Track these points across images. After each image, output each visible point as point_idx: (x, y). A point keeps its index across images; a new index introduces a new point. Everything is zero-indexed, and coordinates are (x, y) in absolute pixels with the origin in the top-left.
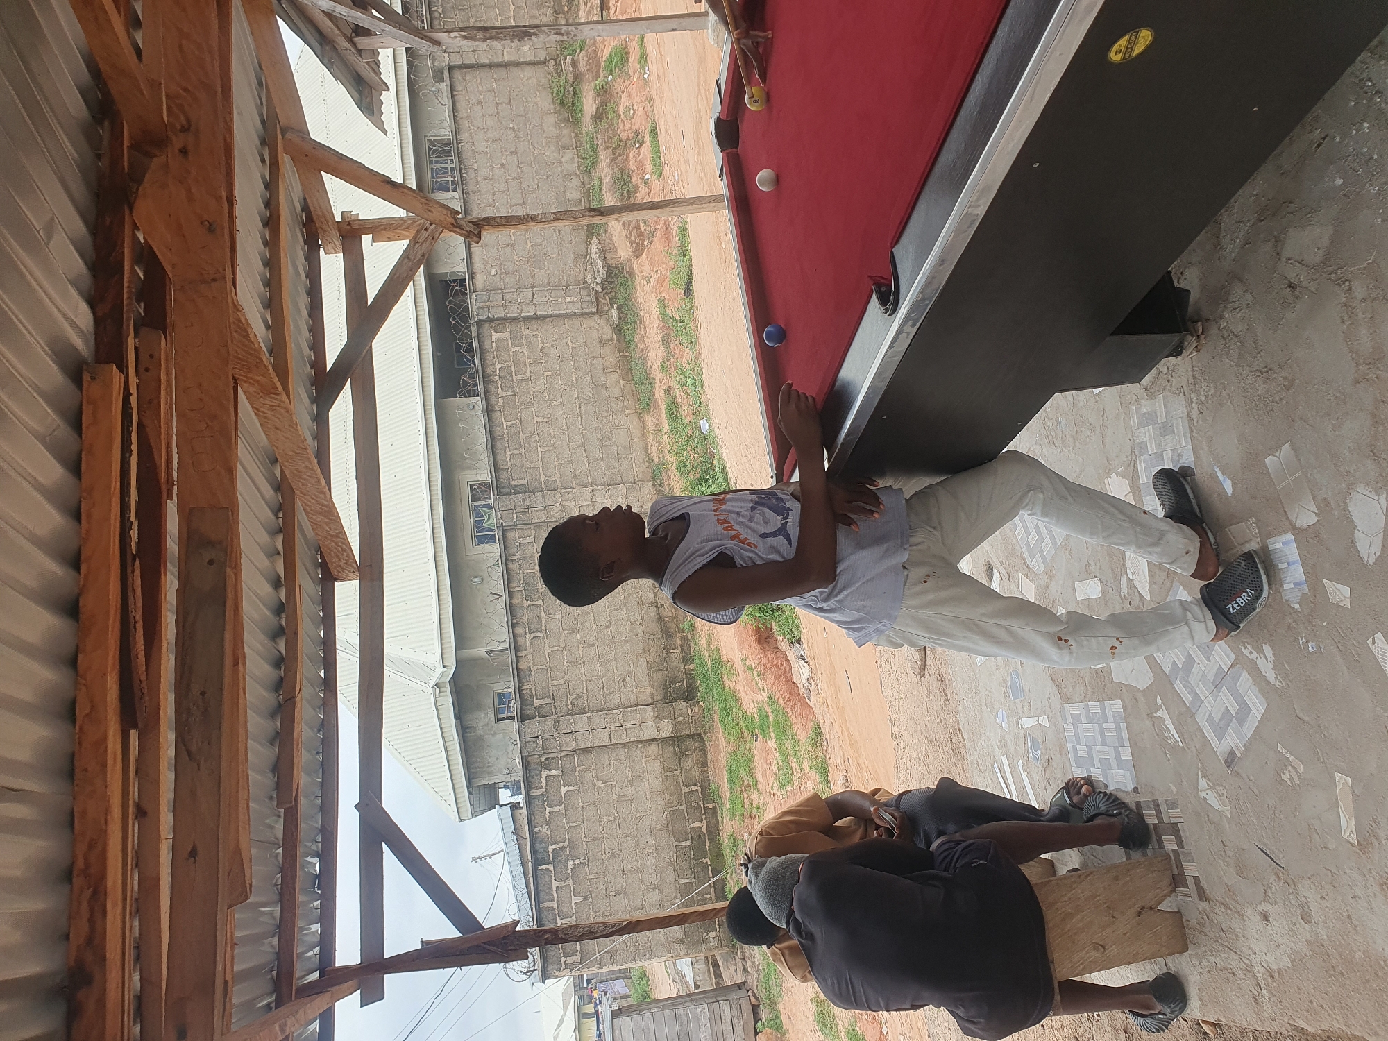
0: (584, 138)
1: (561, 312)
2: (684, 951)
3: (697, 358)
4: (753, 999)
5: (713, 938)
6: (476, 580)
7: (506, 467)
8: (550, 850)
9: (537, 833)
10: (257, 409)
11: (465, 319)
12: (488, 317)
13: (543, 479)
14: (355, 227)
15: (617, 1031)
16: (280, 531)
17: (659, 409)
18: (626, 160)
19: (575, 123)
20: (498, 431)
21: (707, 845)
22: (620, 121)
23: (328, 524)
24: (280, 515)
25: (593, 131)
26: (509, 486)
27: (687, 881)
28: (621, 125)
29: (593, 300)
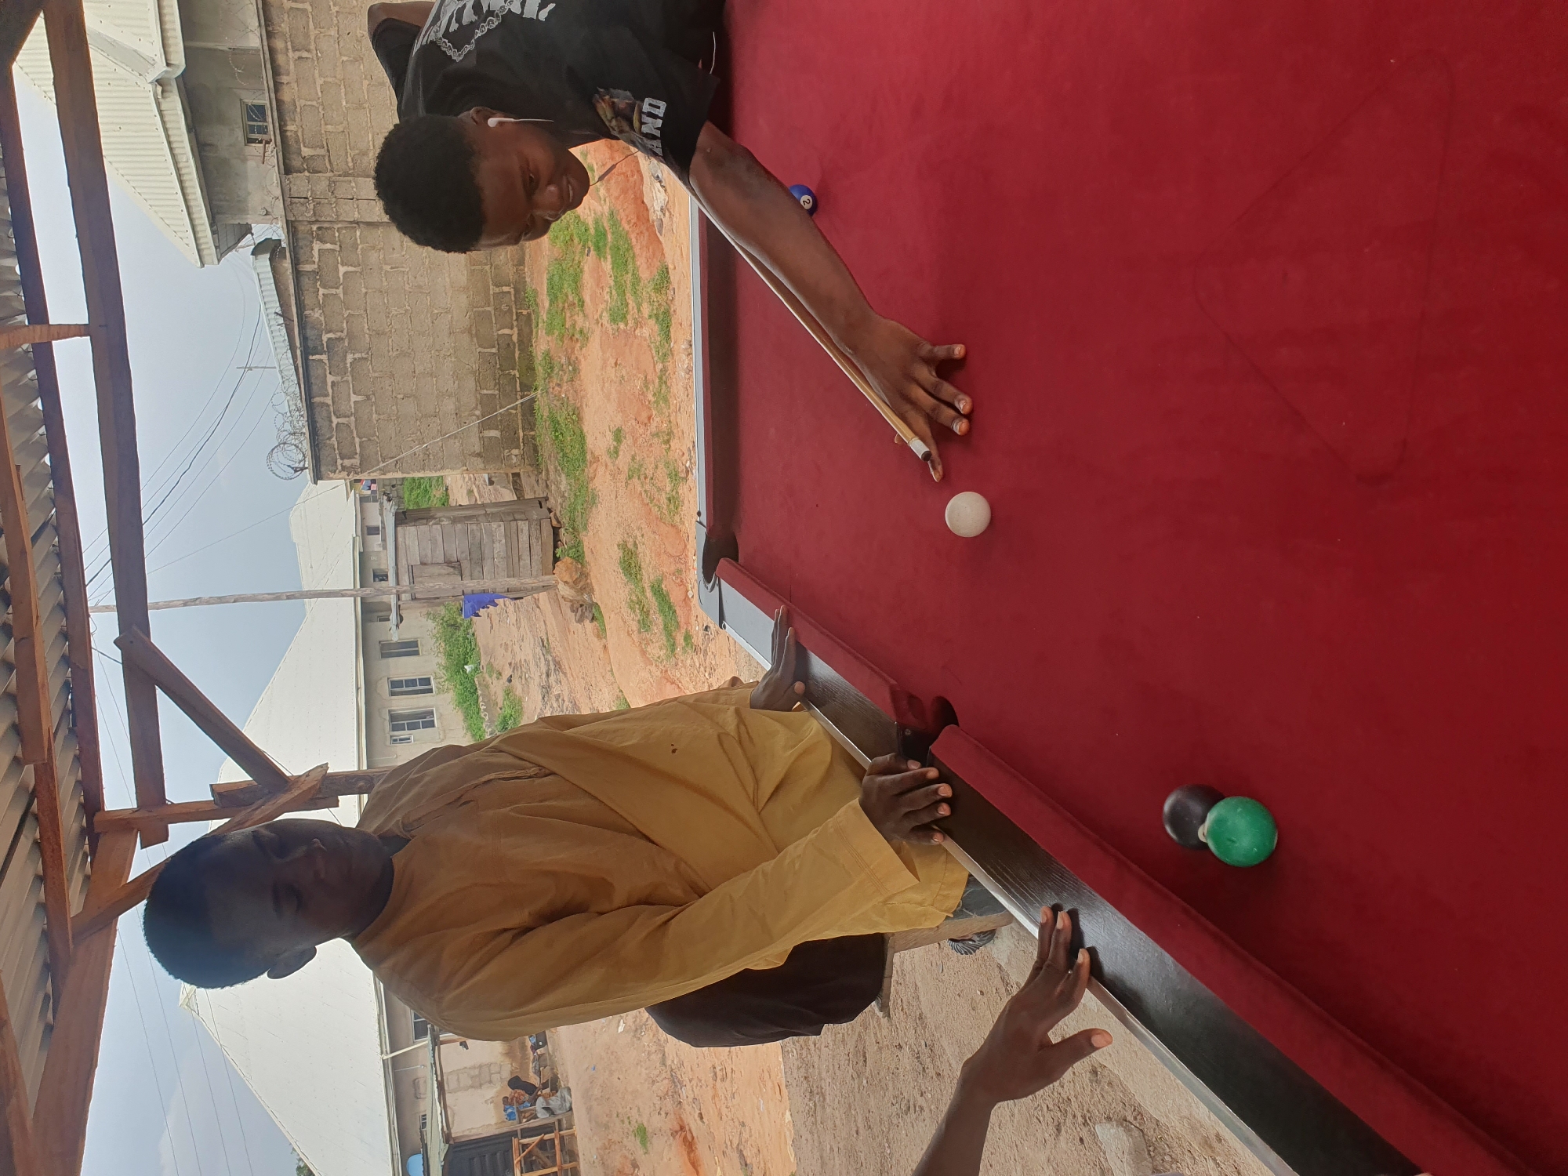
2: (482, 466)
4: (555, 523)
5: (516, 456)
9: (306, 317)
15: (400, 539)
21: (517, 355)
27: (490, 392)
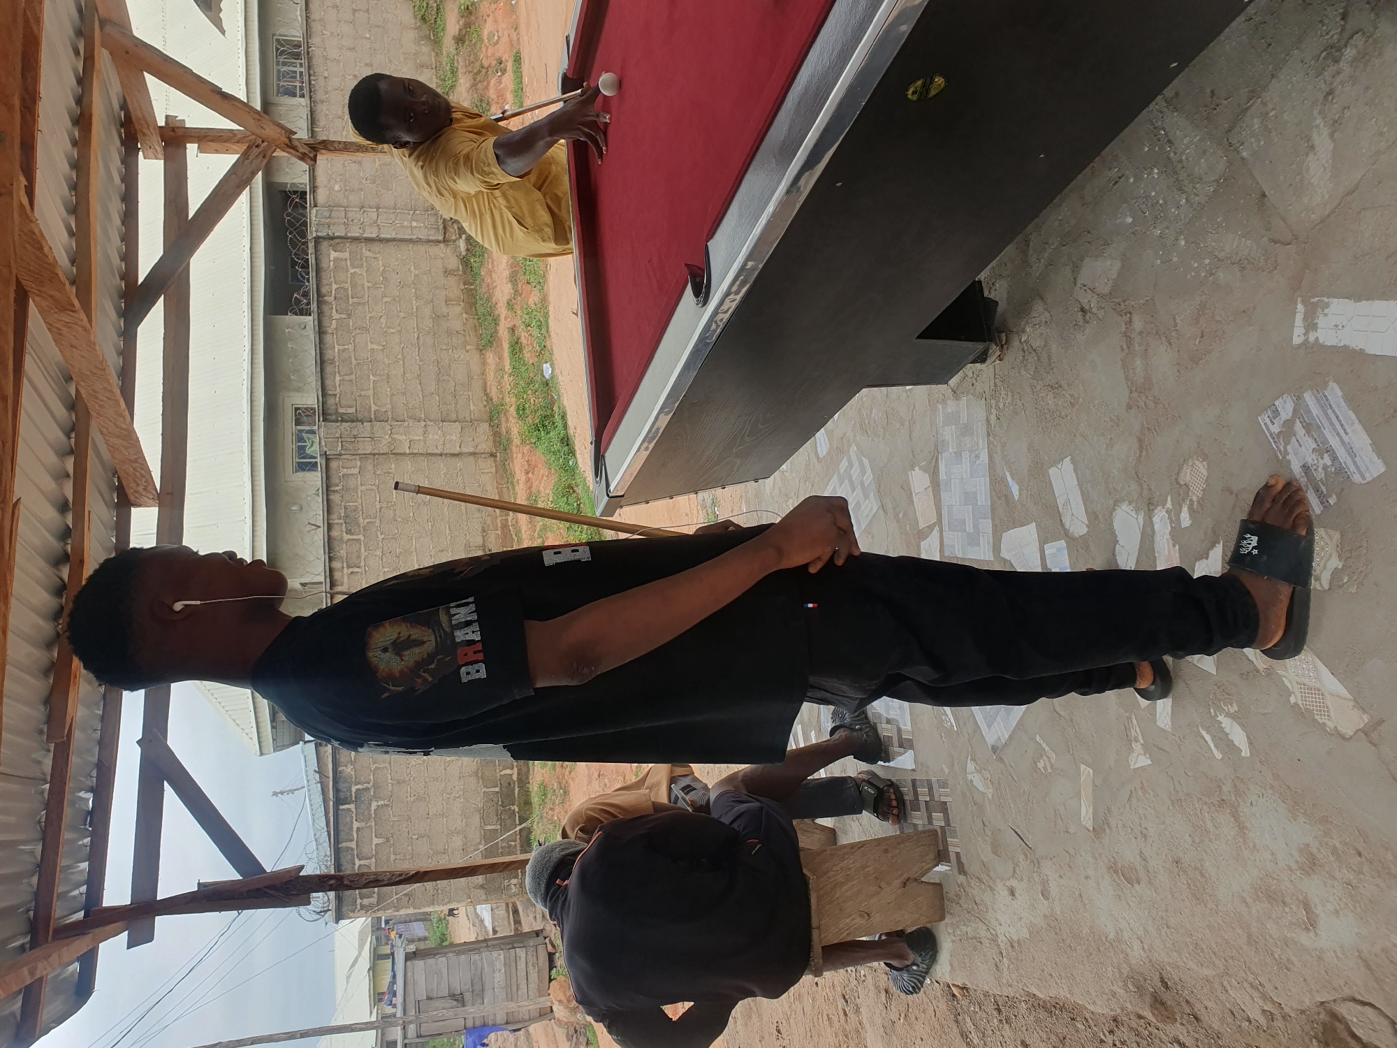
0: (444, 60)
1: (406, 237)
2: (484, 897)
3: (544, 300)
4: (550, 948)
5: (515, 885)
6: (294, 508)
7: (334, 393)
8: (354, 789)
9: (340, 770)
10: (50, 325)
11: (303, 234)
12: (328, 235)
13: (373, 409)
14: (180, 133)
15: (409, 974)
16: (72, 452)
17: (502, 349)
18: (487, 88)
19: (436, 42)
20: (329, 354)
21: (516, 792)
22: (483, 45)
23: (126, 448)
24: (73, 435)
25: (454, 52)
26: (336, 412)
27: (493, 827)
28: (484, 49)
29: (441, 227)
